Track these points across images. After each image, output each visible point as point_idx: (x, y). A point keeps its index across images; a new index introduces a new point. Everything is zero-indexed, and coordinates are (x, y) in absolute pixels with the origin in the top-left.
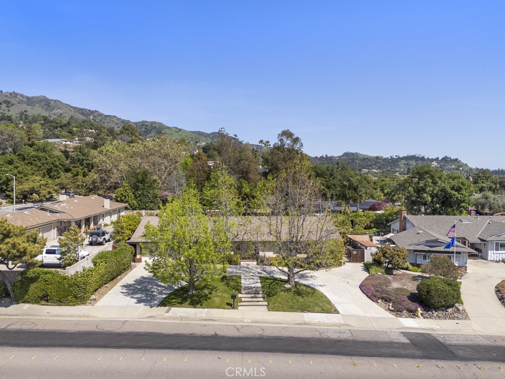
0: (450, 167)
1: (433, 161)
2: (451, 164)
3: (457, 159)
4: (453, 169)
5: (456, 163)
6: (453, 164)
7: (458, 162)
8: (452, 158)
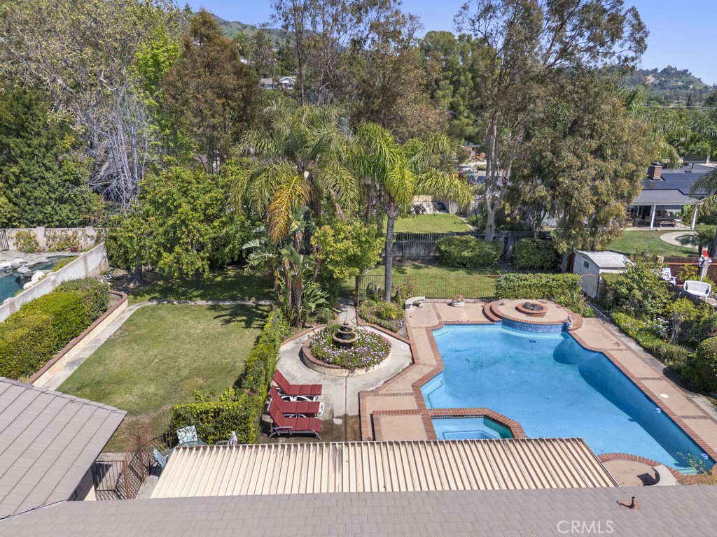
0: (674, 84)
1: (648, 75)
2: (675, 79)
3: (687, 71)
4: (680, 88)
5: (684, 78)
6: (679, 79)
7: (688, 76)
8: (678, 69)
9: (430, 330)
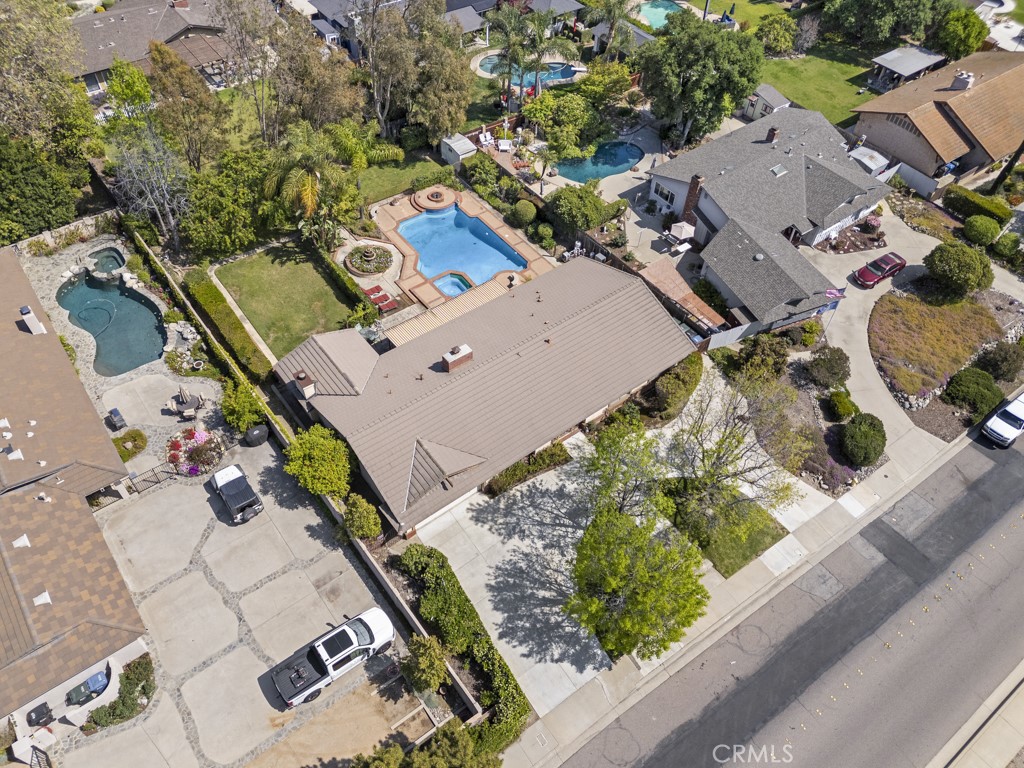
9: (395, 229)
